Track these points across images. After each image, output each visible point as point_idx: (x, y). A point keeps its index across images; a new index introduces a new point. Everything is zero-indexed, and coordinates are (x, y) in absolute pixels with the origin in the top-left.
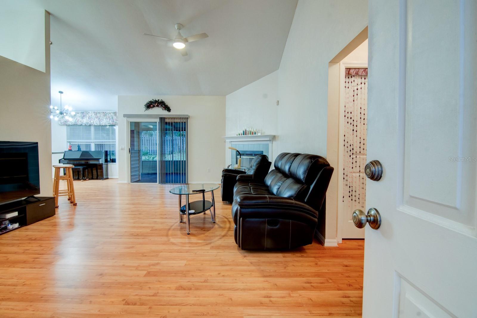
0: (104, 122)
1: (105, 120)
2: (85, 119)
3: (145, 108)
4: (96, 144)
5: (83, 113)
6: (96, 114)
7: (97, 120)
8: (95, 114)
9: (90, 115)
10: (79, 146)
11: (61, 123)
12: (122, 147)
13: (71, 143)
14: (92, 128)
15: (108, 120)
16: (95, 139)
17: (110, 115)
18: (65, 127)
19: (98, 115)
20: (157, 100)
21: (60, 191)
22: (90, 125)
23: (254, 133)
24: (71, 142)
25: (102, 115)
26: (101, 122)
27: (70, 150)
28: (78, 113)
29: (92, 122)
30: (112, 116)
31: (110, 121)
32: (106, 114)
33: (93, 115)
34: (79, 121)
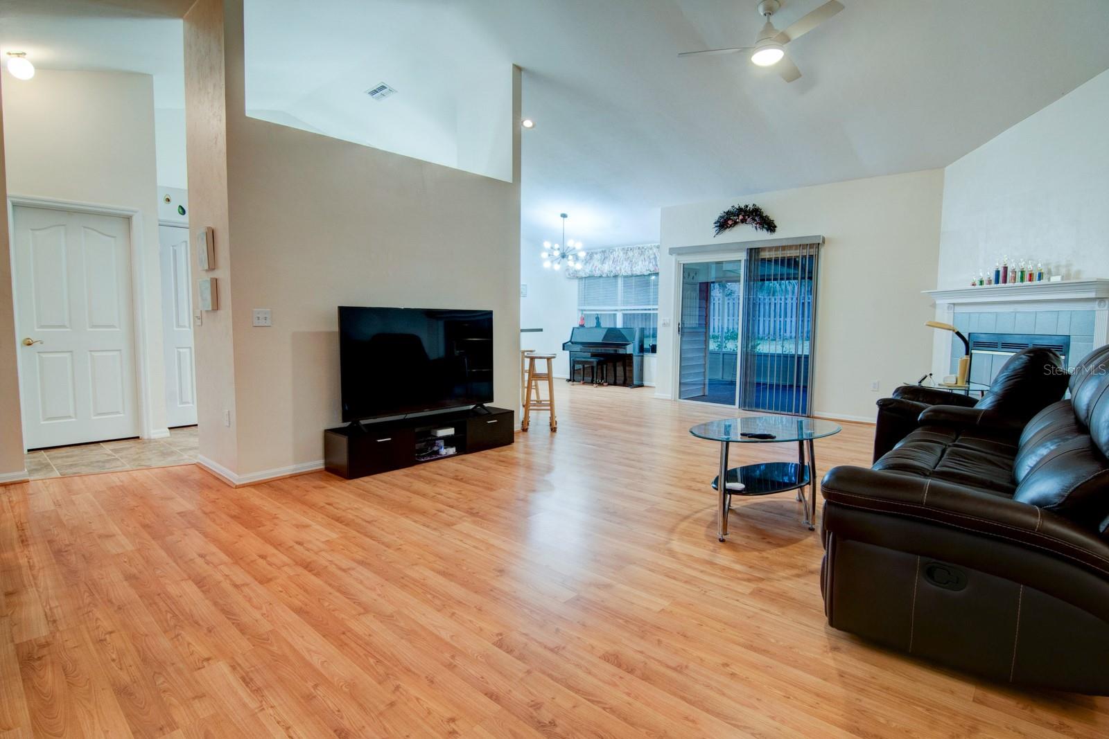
0: (639, 267)
1: (640, 263)
2: (607, 263)
3: (717, 228)
4: (624, 315)
5: (604, 252)
6: (626, 251)
7: (627, 264)
8: (624, 253)
9: (615, 254)
10: (597, 318)
11: (569, 274)
12: (664, 320)
13: (584, 312)
14: (620, 281)
15: (647, 263)
16: (626, 302)
17: (651, 252)
18: (576, 282)
19: (630, 254)
20: (743, 207)
21: (532, 401)
22: (616, 277)
23: (1036, 276)
24: (585, 310)
25: (636, 252)
26: (634, 269)
27: (582, 326)
28: (596, 253)
29: (618, 268)
30: (655, 254)
31: (651, 265)
32: (643, 250)
33: (621, 254)
34: (597, 269)
